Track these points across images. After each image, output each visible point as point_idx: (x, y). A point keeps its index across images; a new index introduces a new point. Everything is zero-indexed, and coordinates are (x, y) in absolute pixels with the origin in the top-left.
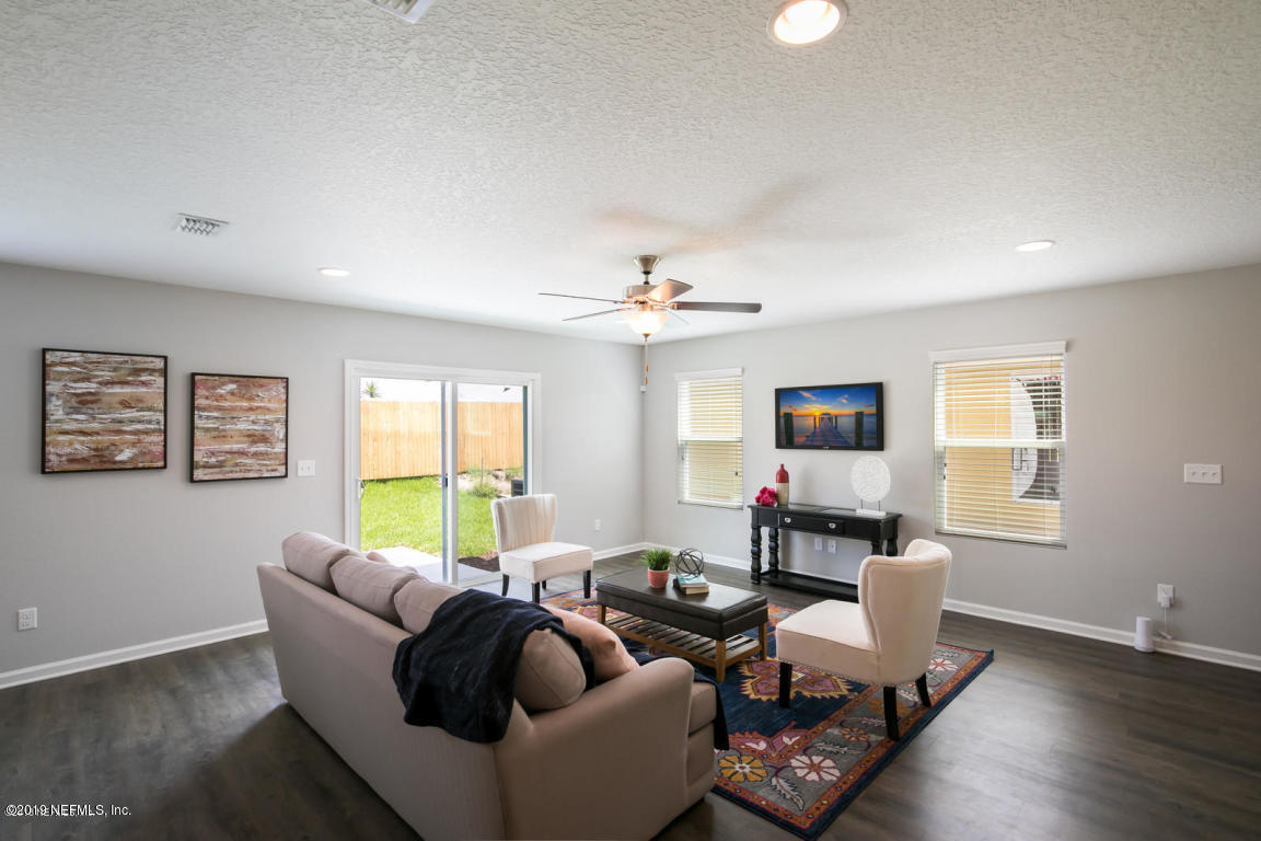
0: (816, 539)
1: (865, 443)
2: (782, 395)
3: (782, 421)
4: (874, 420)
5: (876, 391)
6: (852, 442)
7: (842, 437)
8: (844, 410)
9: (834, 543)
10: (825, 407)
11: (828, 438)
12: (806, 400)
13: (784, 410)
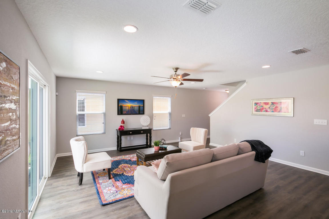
0: (128, 137)
1: (141, 113)
2: (119, 100)
3: (120, 107)
4: (143, 108)
5: (143, 101)
6: (138, 113)
7: (136, 112)
8: (136, 105)
9: (133, 137)
10: (132, 104)
11: (132, 112)
12: (126, 102)
13: (120, 105)
